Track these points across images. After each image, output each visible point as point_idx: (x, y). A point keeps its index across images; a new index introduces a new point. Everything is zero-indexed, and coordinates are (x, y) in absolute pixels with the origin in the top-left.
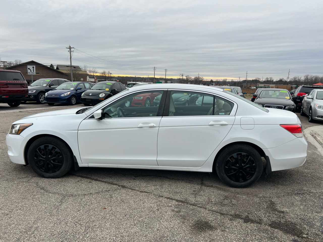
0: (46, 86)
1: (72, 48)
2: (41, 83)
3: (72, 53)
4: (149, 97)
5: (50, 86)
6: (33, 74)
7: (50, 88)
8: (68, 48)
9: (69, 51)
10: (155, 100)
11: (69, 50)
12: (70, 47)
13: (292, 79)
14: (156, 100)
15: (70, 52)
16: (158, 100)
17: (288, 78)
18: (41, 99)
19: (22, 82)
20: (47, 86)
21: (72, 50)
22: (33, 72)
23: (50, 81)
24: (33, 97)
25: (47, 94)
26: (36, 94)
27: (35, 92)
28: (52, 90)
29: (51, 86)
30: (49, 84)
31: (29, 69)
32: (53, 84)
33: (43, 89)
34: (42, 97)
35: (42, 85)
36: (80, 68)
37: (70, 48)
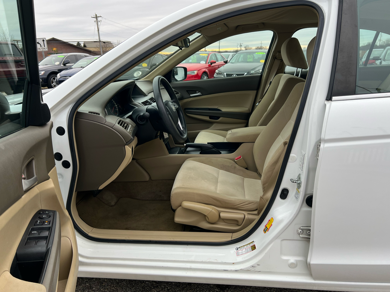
0: (58, 65)
1: (99, 17)
2: (53, 60)
3: (99, 23)
4: (207, 70)
5: (64, 65)
6: (44, 50)
7: (65, 67)
8: (94, 17)
9: (95, 21)
10: (215, 74)
11: (95, 19)
12: (96, 15)
13: (384, 42)
14: (217, 74)
15: (97, 22)
16: (222, 74)
17: (380, 41)
18: (53, 82)
19: (18, 59)
20: (60, 64)
21: (99, 19)
22: (44, 47)
23: (64, 58)
24: (42, 81)
25: (60, 75)
26: (46, 77)
27: (44, 73)
28: (67, 69)
29: (67, 64)
30: (64, 62)
31: (38, 43)
32: (69, 61)
33: (55, 69)
34: (55, 80)
35: (53, 63)
36: (112, 43)
37: (96, 17)
